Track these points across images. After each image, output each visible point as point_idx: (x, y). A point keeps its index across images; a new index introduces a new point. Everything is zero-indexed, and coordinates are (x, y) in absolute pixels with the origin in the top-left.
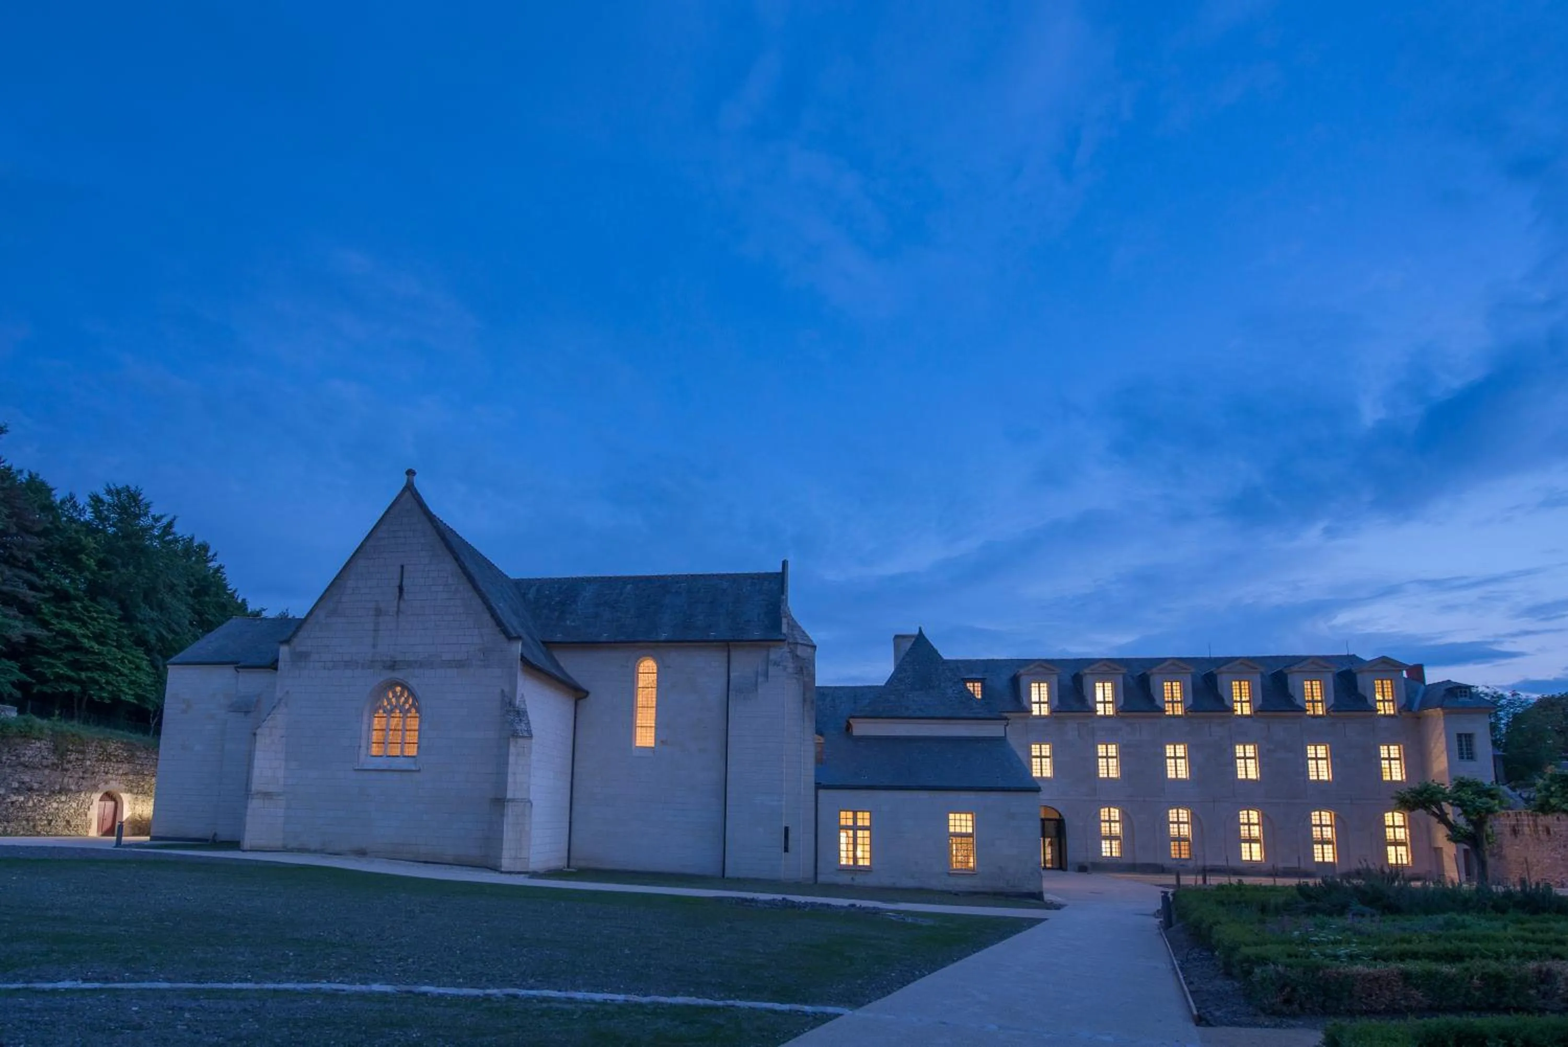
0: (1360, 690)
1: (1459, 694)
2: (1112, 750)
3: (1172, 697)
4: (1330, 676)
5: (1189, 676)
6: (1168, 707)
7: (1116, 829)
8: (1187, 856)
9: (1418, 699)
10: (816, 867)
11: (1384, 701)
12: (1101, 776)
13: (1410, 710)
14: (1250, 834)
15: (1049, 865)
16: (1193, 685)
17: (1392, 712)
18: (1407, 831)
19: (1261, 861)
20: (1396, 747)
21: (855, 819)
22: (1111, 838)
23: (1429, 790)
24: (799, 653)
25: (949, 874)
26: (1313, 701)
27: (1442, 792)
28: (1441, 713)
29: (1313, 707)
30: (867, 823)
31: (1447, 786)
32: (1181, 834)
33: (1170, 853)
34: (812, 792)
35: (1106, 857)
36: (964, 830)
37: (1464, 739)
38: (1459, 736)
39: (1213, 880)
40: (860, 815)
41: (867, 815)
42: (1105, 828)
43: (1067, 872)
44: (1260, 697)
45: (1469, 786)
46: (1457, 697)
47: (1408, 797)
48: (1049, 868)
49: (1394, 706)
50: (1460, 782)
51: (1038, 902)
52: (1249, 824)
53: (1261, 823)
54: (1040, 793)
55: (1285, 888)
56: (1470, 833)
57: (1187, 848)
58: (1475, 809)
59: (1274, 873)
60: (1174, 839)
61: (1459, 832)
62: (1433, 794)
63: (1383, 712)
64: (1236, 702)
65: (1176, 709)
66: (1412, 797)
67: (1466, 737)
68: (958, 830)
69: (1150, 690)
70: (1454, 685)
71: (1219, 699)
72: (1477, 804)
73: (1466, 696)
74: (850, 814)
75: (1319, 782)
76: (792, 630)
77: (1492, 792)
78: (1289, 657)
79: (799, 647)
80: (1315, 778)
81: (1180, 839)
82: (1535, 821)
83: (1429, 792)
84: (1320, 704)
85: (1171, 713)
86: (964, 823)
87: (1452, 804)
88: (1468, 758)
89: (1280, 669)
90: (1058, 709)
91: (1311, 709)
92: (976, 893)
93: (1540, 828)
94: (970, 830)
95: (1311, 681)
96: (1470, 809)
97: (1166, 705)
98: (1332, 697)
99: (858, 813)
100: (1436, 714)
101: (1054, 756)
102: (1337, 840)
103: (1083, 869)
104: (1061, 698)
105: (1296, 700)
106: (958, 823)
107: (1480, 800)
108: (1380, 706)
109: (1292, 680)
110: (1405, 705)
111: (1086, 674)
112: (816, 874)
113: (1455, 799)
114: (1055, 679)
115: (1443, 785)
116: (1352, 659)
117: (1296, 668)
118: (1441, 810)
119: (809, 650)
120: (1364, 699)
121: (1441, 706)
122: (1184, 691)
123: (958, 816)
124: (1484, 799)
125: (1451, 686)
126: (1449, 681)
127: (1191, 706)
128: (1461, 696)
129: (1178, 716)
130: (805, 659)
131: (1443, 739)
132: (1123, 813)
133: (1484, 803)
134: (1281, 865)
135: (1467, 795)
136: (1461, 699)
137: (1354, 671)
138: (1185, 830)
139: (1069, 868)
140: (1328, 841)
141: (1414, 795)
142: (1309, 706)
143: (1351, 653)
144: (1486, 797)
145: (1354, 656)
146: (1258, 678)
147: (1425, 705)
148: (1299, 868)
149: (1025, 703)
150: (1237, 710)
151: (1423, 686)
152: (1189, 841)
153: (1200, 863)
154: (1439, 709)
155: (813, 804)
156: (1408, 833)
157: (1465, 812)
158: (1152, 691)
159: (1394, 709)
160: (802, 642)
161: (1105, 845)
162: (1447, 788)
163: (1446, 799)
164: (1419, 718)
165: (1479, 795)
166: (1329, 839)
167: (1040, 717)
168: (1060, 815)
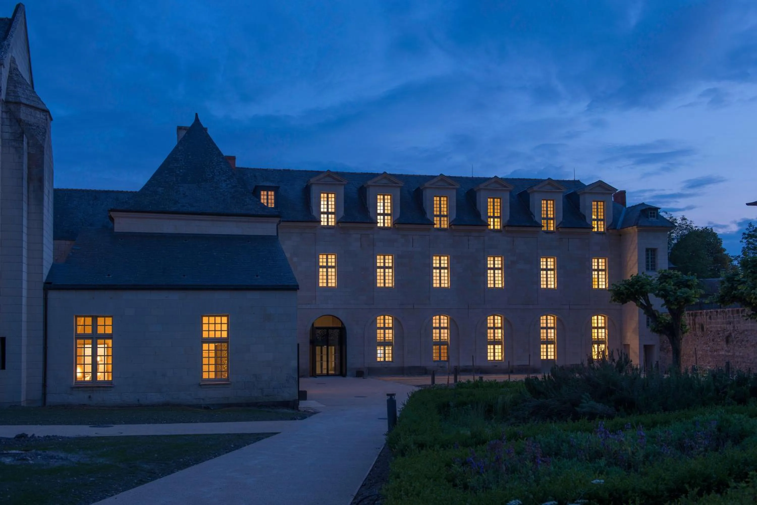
0: (581, 210)
1: (649, 214)
2: (389, 261)
3: (440, 211)
4: (560, 197)
5: (454, 192)
6: (436, 220)
7: (389, 335)
8: (446, 359)
9: (621, 219)
10: (45, 385)
11: (598, 220)
12: (378, 285)
13: (615, 229)
14: (494, 336)
15: (331, 372)
16: (457, 201)
17: (602, 230)
18: (607, 331)
19: (502, 360)
20: (604, 260)
21: (95, 325)
22: (385, 344)
23: (639, 281)
24: (23, 116)
25: (200, 385)
26: (547, 219)
27: (649, 284)
28: (636, 230)
29: (547, 223)
30: (109, 330)
31: (653, 277)
32: (442, 338)
33: (432, 356)
34: (40, 294)
35: (380, 362)
36: (218, 335)
37: (650, 252)
38: (647, 250)
39: (463, 378)
40: (100, 321)
41: (109, 321)
42: (380, 334)
43: (348, 378)
44: (508, 213)
45: (671, 278)
46: (647, 217)
47: (622, 288)
48: (332, 375)
49: (604, 225)
50: (663, 275)
51: (290, 411)
52: (494, 328)
53: (503, 327)
54: (298, 292)
55: (517, 383)
56: (669, 323)
57: (446, 351)
58: (676, 299)
59: (511, 371)
60: (436, 343)
61: (661, 323)
62: (642, 286)
63: (596, 230)
64: (490, 217)
65: (442, 222)
66: (626, 289)
67: (651, 252)
68: (212, 335)
69: (422, 205)
70: (647, 207)
71: (477, 215)
72: (678, 294)
73: (654, 217)
74: (89, 321)
75: (547, 289)
76: (15, 87)
77: (689, 283)
78: (532, 180)
79: (23, 108)
80: (545, 286)
81: (440, 343)
82: (694, 320)
83: (640, 283)
84: (552, 222)
85: (438, 226)
86: (218, 327)
87: (657, 295)
88: (652, 269)
89: (525, 190)
90: (344, 220)
91: (545, 225)
92: (229, 405)
93: (697, 326)
94: (225, 335)
95: (547, 201)
96: (672, 299)
97: (435, 218)
98: (561, 215)
99: (99, 319)
100: (633, 230)
101: (339, 266)
102: (557, 341)
103: (360, 374)
104: (346, 210)
105: (534, 217)
106: (212, 327)
107: (680, 290)
108: (595, 224)
109: (534, 198)
110: (611, 225)
111: (369, 186)
112: (44, 394)
113: (660, 290)
114: (341, 190)
115: (651, 277)
116: (577, 183)
117: (535, 188)
118: (647, 301)
119: (39, 115)
120: (584, 218)
121: (636, 224)
122: (449, 207)
123: (212, 319)
124: (684, 290)
125: (644, 208)
126: (643, 204)
127: (455, 220)
128: (651, 217)
129: (444, 230)
130: (30, 125)
131: (636, 253)
132: (395, 320)
133: (683, 293)
134: (516, 363)
135: (670, 286)
136: (650, 219)
137: (579, 193)
138: (445, 335)
139: (348, 373)
140: (551, 341)
141: (627, 287)
142: (544, 222)
143: (577, 179)
144: (684, 288)
145: (578, 181)
146: (507, 196)
147: (626, 224)
148: (529, 365)
149: (315, 214)
150: (490, 225)
151: (624, 208)
152: (447, 345)
153: (453, 363)
154: (635, 227)
155: (41, 309)
156: (607, 333)
157: (668, 302)
158: (424, 206)
159: (604, 228)
160: (28, 103)
161: (380, 351)
162: (654, 279)
163: (652, 291)
164: (620, 235)
165: (678, 286)
166: (552, 339)
167: (328, 227)
168: (342, 324)
